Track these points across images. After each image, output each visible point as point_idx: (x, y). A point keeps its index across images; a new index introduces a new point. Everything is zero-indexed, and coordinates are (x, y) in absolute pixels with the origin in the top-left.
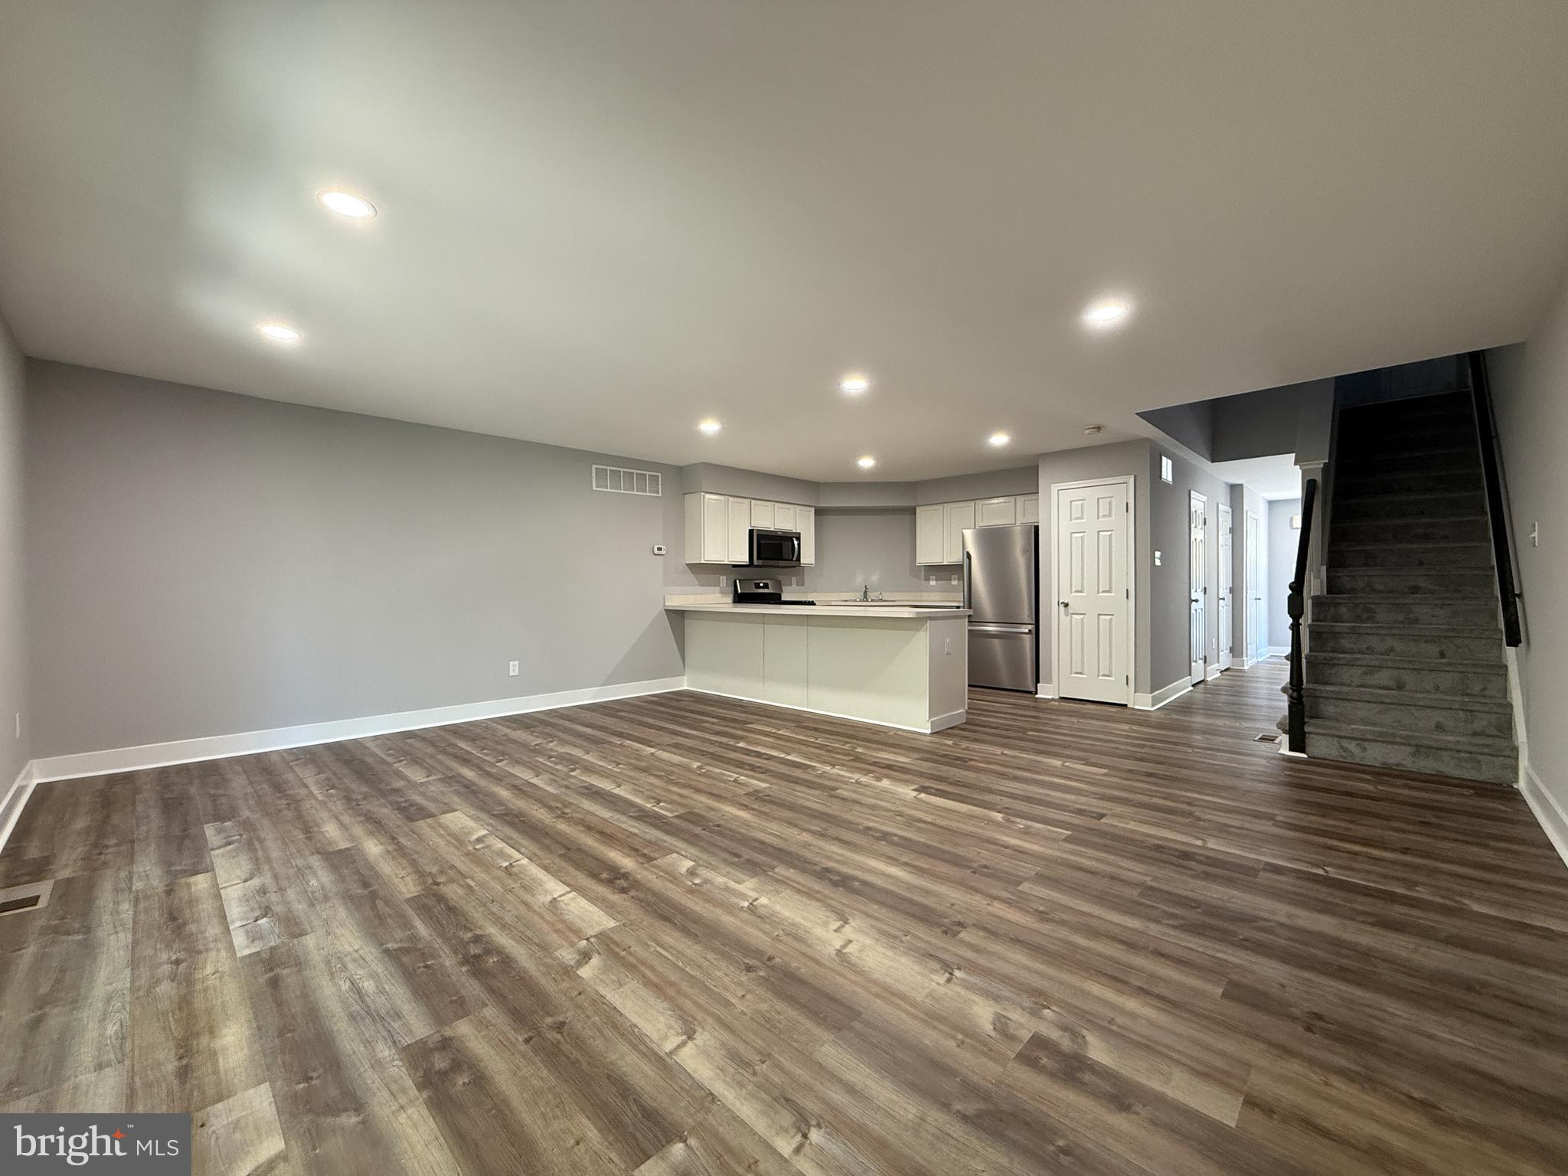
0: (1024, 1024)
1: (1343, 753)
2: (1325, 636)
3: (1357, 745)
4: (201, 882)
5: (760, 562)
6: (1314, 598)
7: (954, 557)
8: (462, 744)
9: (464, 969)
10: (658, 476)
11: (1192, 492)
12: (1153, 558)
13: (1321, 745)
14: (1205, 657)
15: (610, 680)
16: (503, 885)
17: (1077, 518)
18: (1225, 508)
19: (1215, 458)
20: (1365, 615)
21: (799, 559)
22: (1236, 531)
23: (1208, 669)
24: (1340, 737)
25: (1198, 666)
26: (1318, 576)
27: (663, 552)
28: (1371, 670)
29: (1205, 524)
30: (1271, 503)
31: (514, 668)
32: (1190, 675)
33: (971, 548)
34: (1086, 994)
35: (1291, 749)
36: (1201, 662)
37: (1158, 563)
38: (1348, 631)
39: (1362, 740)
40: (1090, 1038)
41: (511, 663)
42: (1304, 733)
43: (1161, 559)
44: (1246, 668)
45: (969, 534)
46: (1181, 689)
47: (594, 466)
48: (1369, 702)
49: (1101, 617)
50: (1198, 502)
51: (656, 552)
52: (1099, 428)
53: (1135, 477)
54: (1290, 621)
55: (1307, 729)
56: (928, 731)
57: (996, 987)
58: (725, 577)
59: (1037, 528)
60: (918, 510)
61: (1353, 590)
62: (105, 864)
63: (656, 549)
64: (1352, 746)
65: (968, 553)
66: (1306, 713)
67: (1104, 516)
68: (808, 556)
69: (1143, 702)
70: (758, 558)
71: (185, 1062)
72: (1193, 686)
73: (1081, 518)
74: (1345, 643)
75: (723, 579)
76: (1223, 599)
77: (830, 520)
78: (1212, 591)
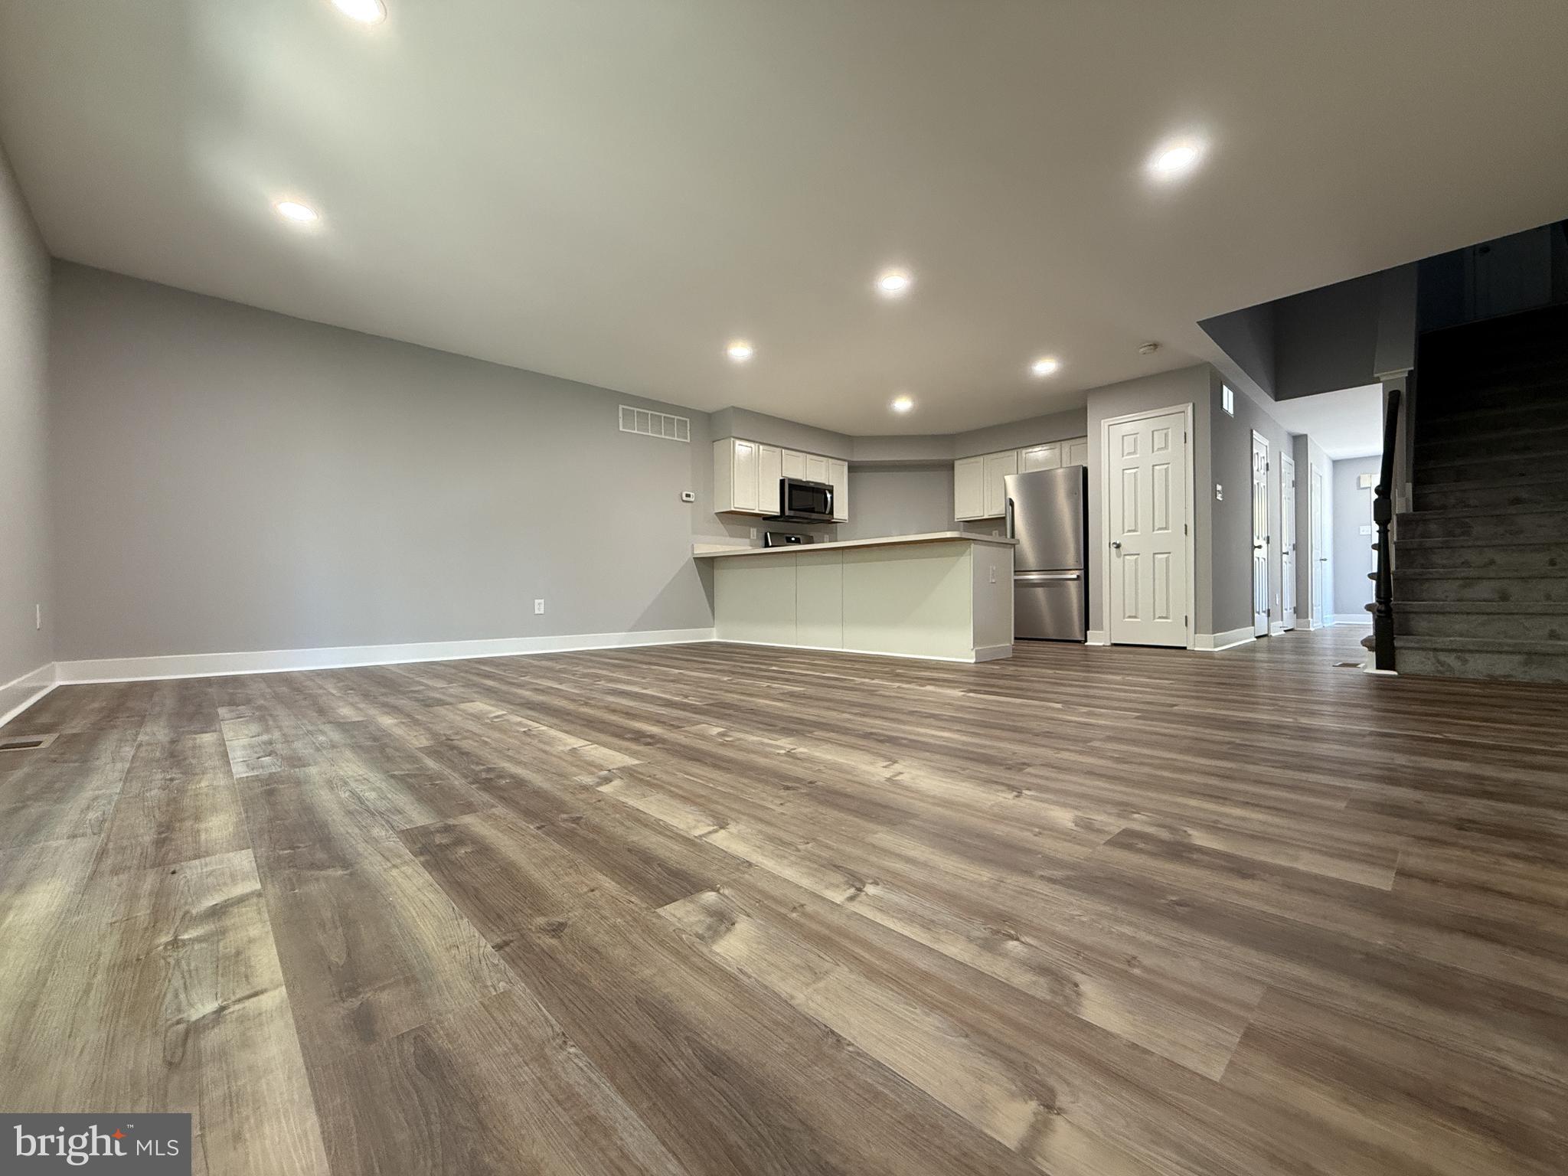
0: (1115, 825)
1: (1441, 668)
2: (1412, 552)
3: (1456, 657)
4: (207, 738)
5: (792, 513)
6: (1400, 517)
7: (996, 510)
8: (483, 668)
9: (473, 786)
10: (686, 422)
11: (1254, 432)
12: (1215, 492)
13: (1413, 661)
14: (1269, 610)
15: (638, 626)
16: (520, 741)
17: (1129, 454)
18: (1287, 459)
19: (1279, 395)
20: (1458, 531)
21: (831, 512)
22: (1300, 484)
23: (1272, 624)
24: (1435, 650)
25: (1261, 618)
26: (1403, 495)
27: (691, 499)
28: (1469, 582)
29: (1267, 469)
30: (1336, 463)
31: (539, 606)
32: (1253, 625)
33: (1013, 494)
34: (1185, 806)
35: (1378, 668)
36: (1264, 615)
37: (1219, 497)
38: (1441, 545)
39: (1460, 651)
40: (1190, 831)
41: (537, 601)
42: (1394, 648)
43: (1223, 492)
44: (1312, 629)
45: (1011, 481)
46: (1243, 637)
47: (621, 407)
48: (1468, 613)
49: (1156, 556)
50: (1261, 445)
51: (685, 498)
52: (1155, 346)
53: (1194, 405)
54: (1377, 527)
55: (1396, 644)
56: (973, 661)
57: (1070, 800)
58: (755, 530)
59: (1085, 470)
60: (957, 463)
61: (1444, 507)
62: (114, 727)
63: (684, 496)
64: (1451, 660)
65: (1011, 499)
66: (1395, 632)
67: (1159, 449)
68: (841, 511)
69: (1204, 643)
70: (790, 509)
71: (163, 835)
72: (1257, 637)
73: (1135, 453)
74: (1437, 559)
75: (753, 532)
76: (1287, 553)
77: (864, 477)
78: (1274, 540)
